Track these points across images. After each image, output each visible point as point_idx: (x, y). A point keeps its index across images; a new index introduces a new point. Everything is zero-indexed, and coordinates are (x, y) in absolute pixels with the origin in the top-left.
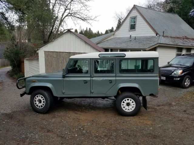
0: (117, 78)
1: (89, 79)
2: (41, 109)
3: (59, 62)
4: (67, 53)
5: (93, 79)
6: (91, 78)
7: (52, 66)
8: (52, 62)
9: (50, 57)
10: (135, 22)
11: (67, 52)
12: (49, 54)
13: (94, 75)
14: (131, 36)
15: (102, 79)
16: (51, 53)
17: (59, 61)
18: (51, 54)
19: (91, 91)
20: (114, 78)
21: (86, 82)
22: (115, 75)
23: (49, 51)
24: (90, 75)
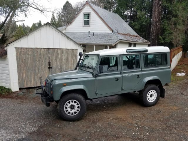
0: (143, 73)
1: (119, 76)
2: (75, 115)
3: (35, 61)
4: (45, 50)
5: (124, 75)
6: (122, 75)
7: (27, 66)
8: (26, 61)
9: (24, 54)
10: (89, 18)
11: (46, 48)
12: (22, 51)
13: (124, 72)
14: (89, 31)
15: (131, 74)
16: (25, 49)
17: (35, 59)
18: (25, 51)
19: (122, 88)
20: (140, 73)
21: (117, 79)
22: (141, 70)
23: (22, 47)
24: (120, 72)
